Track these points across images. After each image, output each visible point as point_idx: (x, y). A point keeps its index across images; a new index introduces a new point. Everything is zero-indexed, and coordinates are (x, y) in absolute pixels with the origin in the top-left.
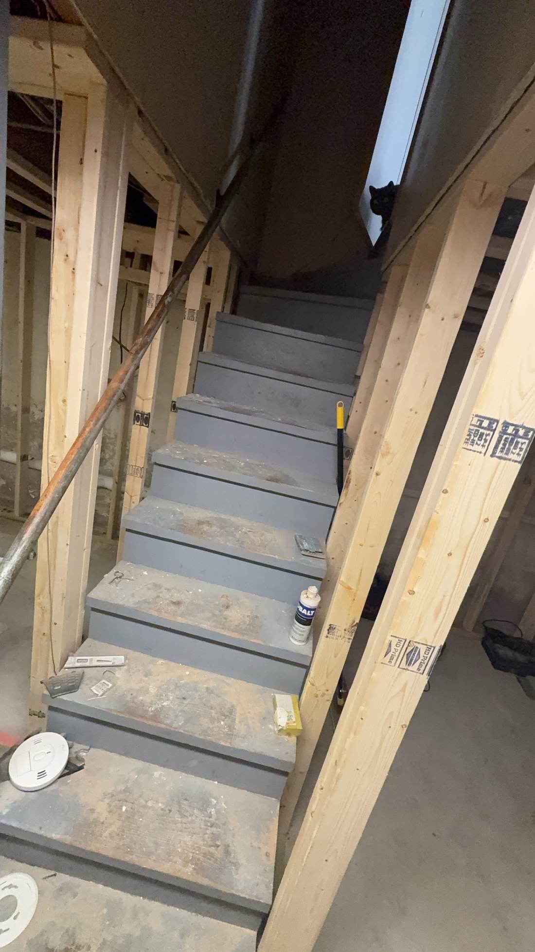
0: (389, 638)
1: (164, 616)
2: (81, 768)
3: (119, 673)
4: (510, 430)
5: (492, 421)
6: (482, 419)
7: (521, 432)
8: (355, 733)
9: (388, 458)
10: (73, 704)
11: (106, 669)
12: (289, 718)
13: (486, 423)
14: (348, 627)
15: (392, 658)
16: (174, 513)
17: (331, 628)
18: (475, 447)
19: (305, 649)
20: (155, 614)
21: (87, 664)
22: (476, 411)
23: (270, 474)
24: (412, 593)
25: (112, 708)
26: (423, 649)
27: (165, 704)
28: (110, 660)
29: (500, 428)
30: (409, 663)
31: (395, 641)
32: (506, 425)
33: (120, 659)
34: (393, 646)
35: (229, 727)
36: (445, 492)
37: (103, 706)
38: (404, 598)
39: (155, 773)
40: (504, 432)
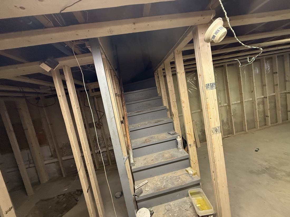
0: (211, 129)
1: (152, 164)
2: (153, 213)
3: (149, 184)
4: (211, 84)
5: (208, 84)
6: (207, 84)
7: (213, 84)
8: (215, 152)
9: (184, 103)
10: (144, 196)
11: (145, 185)
12: (192, 171)
13: (208, 85)
14: (193, 143)
15: (213, 133)
16: (138, 141)
17: (190, 145)
18: (208, 89)
19: (187, 154)
20: (150, 164)
21: (140, 186)
22: (205, 84)
23: (155, 122)
24: (211, 118)
25: (154, 191)
26: (217, 128)
27: (164, 184)
28: (144, 183)
29: (210, 85)
30: (217, 132)
31: (212, 129)
32: (210, 84)
33: (146, 181)
34: (213, 130)
35: (181, 180)
36: (207, 98)
37: (151, 192)
38: (210, 120)
39: (171, 204)
40: (211, 85)
